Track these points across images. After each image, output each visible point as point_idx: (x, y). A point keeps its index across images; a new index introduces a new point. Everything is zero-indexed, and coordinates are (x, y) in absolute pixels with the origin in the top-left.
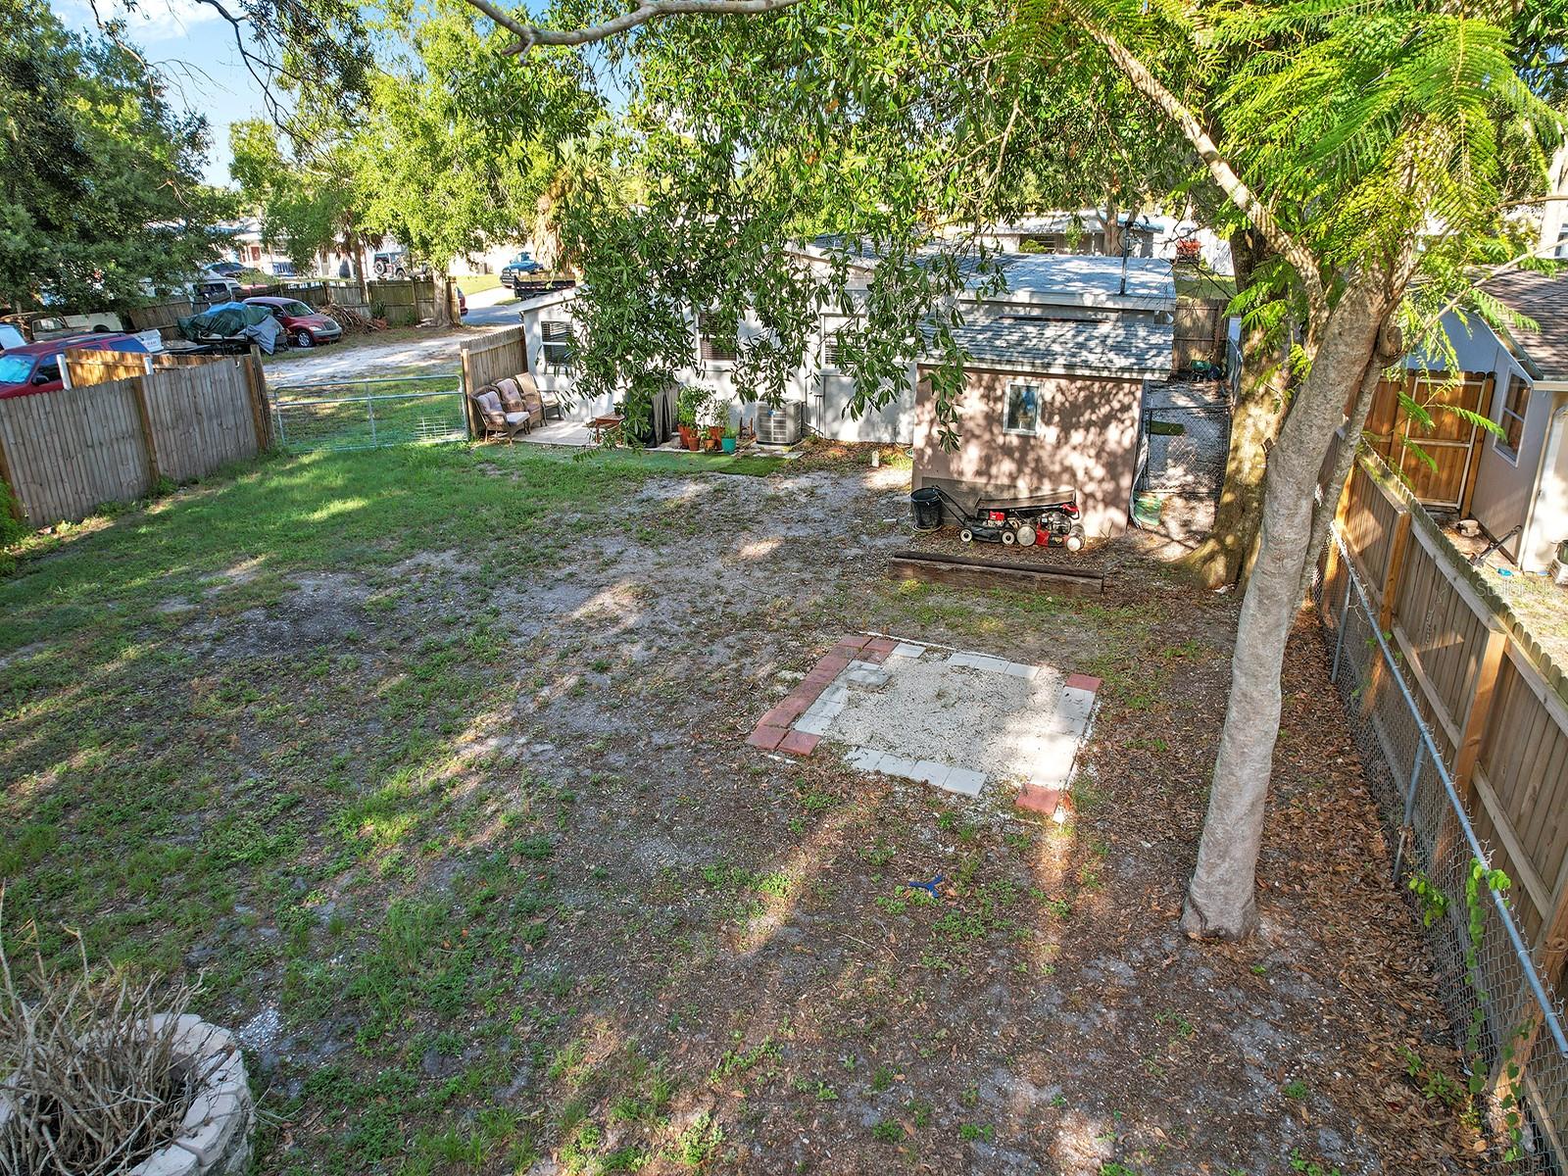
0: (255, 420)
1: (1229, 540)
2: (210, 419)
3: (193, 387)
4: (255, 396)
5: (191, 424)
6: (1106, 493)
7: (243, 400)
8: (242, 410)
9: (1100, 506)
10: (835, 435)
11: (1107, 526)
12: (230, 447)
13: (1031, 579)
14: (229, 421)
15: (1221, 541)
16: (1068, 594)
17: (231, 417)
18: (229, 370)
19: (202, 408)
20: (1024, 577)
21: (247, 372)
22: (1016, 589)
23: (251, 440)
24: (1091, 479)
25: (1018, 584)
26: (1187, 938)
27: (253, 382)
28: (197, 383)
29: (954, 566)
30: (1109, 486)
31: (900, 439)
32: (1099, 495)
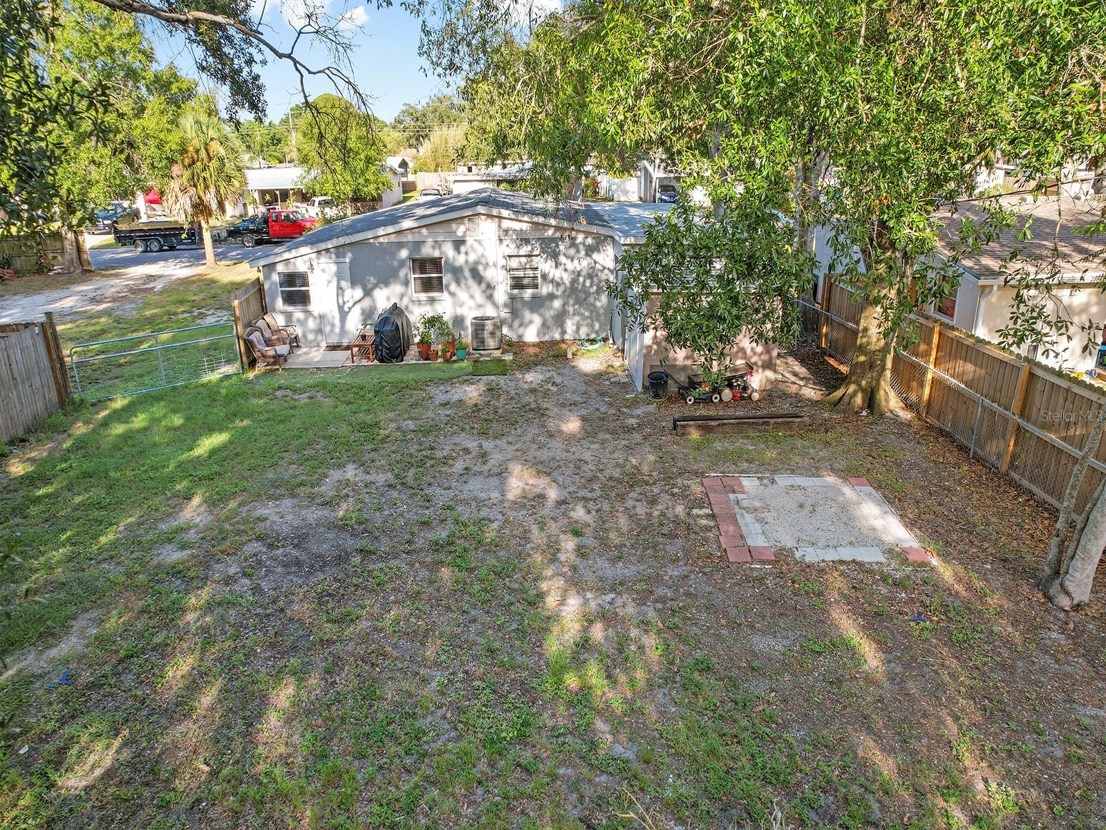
0: (55, 378)
1: (864, 383)
2: (23, 382)
3: (8, 357)
4: (54, 357)
5: (10, 390)
6: (764, 362)
7: (45, 362)
8: (45, 370)
9: (760, 370)
10: (520, 337)
11: (764, 381)
12: (40, 405)
13: (767, 424)
14: (37, 382)
15: (859, 385)
16: (790, 429)
17: (38, 378)
18: (32, 337)
19: (16, 375)
20: (764, 423)
21: (45, 337)
22: (760, 431)
23: (54, 396)
24: (755, 354)
25: (760, 428)
26: (1066, 611)
27: (52, 344)
28: (11, 352)
29: (720, 422)
30: (766, 357)
31: (567, 337)
32: (760, 363)
